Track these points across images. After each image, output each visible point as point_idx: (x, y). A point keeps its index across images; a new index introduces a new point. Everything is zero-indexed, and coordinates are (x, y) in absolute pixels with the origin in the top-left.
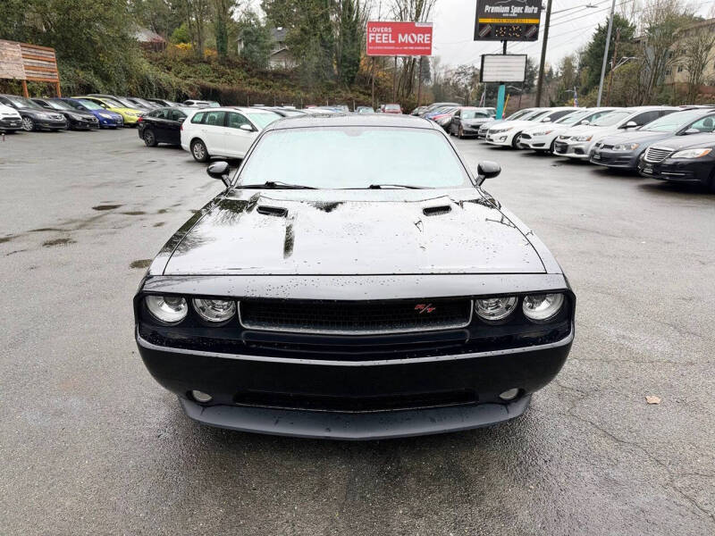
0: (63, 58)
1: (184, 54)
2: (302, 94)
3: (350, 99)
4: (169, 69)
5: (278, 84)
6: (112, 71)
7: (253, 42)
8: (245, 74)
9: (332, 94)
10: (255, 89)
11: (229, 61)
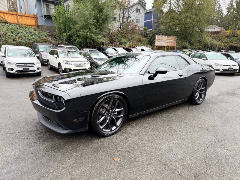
1: (227, 34)
4: (219, 40)
6: (194, 42)
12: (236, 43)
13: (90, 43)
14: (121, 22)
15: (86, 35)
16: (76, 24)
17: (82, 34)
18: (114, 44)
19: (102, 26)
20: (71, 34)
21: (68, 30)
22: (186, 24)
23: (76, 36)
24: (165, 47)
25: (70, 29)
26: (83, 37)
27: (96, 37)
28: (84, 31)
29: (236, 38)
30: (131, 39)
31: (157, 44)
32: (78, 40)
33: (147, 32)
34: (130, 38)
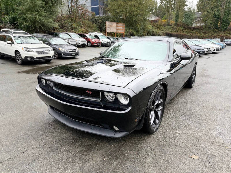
0: (127, 26)
1: (164, 23)
2: (203, 35)
3: (223, 36)
4: (158, 28)
5: (194, 32)
6: (139, 29)
7: (188, 18)
8: (183, 29)
9: (215, 35)
10: (185, 33)
11: (178, 24)
12: (171, 31)
13: (40, 27)
14: (70, 7)
15: (34, 18)
16: (20, 5)
17: (30, 17)
18: (65, 29)
19: (52, 9)
20: (16, 17)
21: (10, 11)
22: (132, 12)
23: (22, 20)
24: (115, 33)
25: (13, 10)
26: (31, 21)
27: (46, 21)
28: (32, 13)
29: (170, 27)
30: (83, 24)
31: (108, 30)
32: (25, 24)
33: (96, 18)
34: (81, 23)
